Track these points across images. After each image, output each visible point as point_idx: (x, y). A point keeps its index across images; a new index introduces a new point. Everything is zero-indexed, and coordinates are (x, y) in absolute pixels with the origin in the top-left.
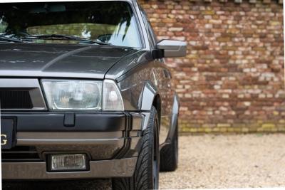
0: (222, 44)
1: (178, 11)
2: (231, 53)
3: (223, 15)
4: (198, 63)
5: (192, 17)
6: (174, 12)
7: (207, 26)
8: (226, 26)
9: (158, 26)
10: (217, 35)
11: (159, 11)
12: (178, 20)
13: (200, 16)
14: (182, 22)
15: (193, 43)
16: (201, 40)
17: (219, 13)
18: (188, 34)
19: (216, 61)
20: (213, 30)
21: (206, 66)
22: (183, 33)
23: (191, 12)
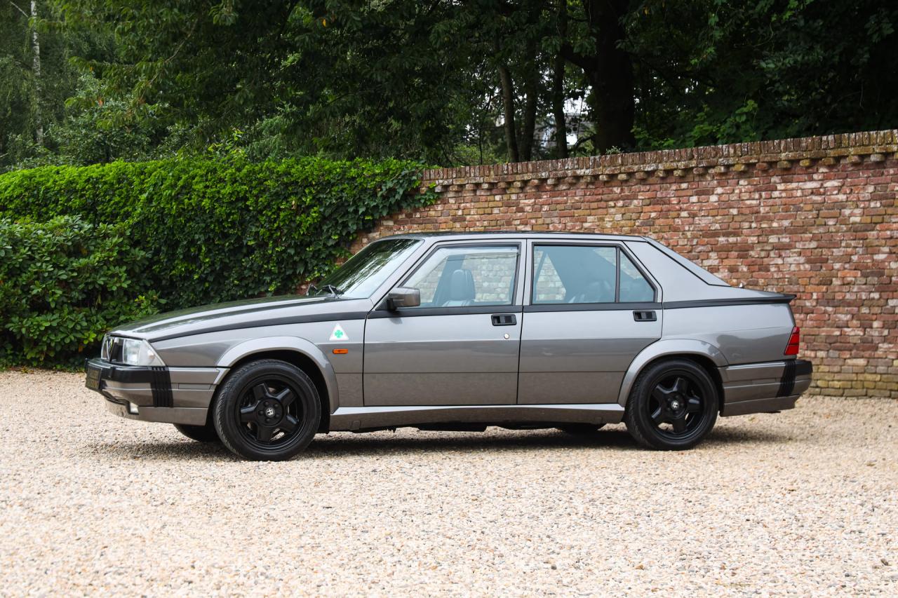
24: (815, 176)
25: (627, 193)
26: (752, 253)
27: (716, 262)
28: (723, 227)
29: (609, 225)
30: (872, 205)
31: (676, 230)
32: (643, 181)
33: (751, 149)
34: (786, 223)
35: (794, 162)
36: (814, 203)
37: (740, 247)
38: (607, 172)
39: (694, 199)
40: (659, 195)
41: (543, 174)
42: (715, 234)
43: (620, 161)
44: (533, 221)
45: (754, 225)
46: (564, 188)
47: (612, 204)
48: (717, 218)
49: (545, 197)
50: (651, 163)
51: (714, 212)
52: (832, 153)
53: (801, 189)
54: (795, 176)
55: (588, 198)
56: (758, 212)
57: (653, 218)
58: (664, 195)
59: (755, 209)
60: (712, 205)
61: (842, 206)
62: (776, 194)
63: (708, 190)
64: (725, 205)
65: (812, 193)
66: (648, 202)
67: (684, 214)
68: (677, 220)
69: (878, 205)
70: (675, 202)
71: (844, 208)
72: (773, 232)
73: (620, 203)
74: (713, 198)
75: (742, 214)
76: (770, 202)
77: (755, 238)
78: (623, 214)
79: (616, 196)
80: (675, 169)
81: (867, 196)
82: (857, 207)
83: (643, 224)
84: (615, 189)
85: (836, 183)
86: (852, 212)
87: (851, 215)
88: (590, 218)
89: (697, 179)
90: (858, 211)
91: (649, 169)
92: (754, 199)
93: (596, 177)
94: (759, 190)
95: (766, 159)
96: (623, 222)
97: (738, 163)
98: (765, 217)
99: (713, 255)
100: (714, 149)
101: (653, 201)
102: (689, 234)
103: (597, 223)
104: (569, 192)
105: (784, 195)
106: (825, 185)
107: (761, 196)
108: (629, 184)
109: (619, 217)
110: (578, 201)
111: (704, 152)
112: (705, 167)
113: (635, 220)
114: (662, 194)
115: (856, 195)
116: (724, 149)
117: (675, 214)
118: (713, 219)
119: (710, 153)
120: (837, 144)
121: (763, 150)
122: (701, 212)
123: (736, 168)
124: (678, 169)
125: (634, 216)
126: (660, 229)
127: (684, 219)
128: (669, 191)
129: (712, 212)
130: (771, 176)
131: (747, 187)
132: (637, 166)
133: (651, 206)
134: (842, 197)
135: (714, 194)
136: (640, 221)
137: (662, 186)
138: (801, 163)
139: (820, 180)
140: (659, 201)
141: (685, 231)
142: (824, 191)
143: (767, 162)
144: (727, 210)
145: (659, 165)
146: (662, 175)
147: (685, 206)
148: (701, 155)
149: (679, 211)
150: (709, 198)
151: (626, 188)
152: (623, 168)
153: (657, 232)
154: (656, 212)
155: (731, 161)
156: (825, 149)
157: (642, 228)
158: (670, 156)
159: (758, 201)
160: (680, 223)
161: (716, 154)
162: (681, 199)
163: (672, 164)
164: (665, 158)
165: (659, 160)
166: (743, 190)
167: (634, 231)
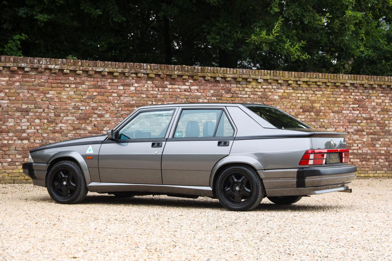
0: (382, 116)
1: (356, 94)
2: (387, 122)
3: (383, 96)
4: (367, 129)
5: (364, 97)
6: (353, 94)
7: (373, 104)
8: (384, 104)
9: (343, 104)
10: (379, 110)
11: (345, 94)
12: (355, 100)
13: (369, 97)
14: (358, 101)
15: (364, 115)
16: (369, 113)
17: (381, 95)
18: (361, 109)
19: (377, 127)
20: (377, 107)
21: (371, 131)
22: (358, 108)
23: (364, 94)
24: (187, 83)
25: (78, 81)
28: (137, 103)
29: (65, 97)
30: (213, 98)
31: (109, 102)
32: (90, 76)
33: (159, 68)
35: (180, 76)
36: (185, 95)
38: (70, 69)
39: (121, 88)
40: (99, 83)
41: (23, 65)
42: (133, 106)
43: (80, 64)
44: (7, 91)
45: (154, 103)
46: (33, 73)
47: (68, 86)
48: (134, 98)
49: (18, 77)
50: (101, 67)
51: (133, 95)
52: (200, 74)
53: (179, 88)
54: (177, 82)
55: (50, 81)
56: (156, 97)
57: (95, 96)
58: (103, 84)
59: (155, 95)
60: (131, 92)
61: (198, 97)
62: (167, 89)
63: (130, 84)
64: (138, 92)
65: (185, 91)
66: (92, 87)
67: (115, 95)
68: (110, 97)
69: (215, 99)
70: (110, 88)
71: (199, 99)
73: (74, 86)
74: (132, 88)
75: (148, 97)
76: (164, 93)
78: (74, 92)
79: (70, 82)
80: (115, 72)
81: (210, 95)
82: (206, 99)
83: (88, 98)
84: (70, 78)
85: (196, 87)
86: (203, 101)
88: (51, 92)
89: (123, 78)
91: (99, 70)
92: (155, 91)
93: (61, 70)
94: (158, 87)
95: (167, 73)
96: (74, 96)
97: (151, 73)
98: (161, 100)
100: (139, 65)
101: (96, 87)
102: (117, 105)
103: (57, 95)
104: (37, 76)
105: (171, 90)
106: (191, 88)
107: (159, 90)
108: (80, 76)
109: (72, 93)
110: (43, 82)
111: (133, 65)
112: (132, 73)
113: (82, 95)
114: (101, 83)
115: (205, 94)
116: (144, 66)
117: (109, 94)
118: (131, 99)
119: (137, 67)
120: (202, 71)
121: (165, 69)
122: (124, 95)
123: (150, 75)
124: (117, 72)
125: (82, 93)
126: (99, 101)
127: (114, 97)
128: (106, 82)
129: (131, 95)
130: (164, 81)
131: (151, 85)
132: (91, 68)
133: (93, 89)
134: (199, 94)
135: (133, 86)
136: (86, 96)
137: (101, 79)
138: (184, 77)
139: (189, 85)
140: (99, 87)
141: (115, 103)
142: (191, 90)
143: (167, 75)
144: (140, 95)
145: (106, 69)
146: (106, 74)
147: (115, 91)
148: (131, 67)
149: (111, 93)
150: (130, 88)
151: (78, 78)
152: (81, 68)
153: (97, 103)
154: (97, 92)
155: (148, 72)
156: (196, 72)
157: (87, 100)
158: (112, 65)
159: (157, 92)
160: (112, 99)
161: (140, 68)
162: (112, 87)
163: (114, 69)
164: (109, 66)
165: (106, 66)
166: (149, 86)
167: (82, 101)
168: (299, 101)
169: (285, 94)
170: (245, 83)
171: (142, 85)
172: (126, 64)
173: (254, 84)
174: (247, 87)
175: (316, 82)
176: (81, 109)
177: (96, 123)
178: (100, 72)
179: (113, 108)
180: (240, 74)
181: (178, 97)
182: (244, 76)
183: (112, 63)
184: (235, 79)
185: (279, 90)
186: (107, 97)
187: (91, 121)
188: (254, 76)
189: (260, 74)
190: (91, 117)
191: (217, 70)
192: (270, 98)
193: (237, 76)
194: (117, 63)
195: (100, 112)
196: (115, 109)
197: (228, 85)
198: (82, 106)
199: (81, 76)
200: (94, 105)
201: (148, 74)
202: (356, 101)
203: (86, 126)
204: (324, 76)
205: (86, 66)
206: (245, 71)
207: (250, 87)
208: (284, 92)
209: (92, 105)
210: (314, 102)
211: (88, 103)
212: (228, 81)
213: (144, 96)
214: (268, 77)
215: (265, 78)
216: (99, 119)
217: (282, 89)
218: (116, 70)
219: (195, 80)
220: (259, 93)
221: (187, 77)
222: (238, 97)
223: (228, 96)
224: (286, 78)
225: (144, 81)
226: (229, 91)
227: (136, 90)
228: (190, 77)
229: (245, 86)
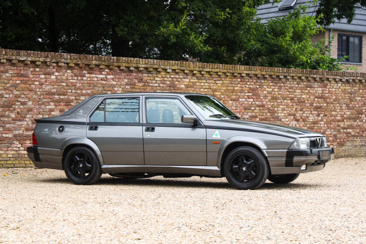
0: (272, 104)
1: (250, 83)
2: (276, 109)
3: (273, 85)
4: (260, 115)
5: (257, 87)
6: (248, 83)
7: (265, 92)
8: (274, 93)
9: (240, 92)
10: (269, 98)
11: (241, 83)
12: (250, 88)
13: (261, 86)
14: (252, 90)
15: (257, 103)
16: (262, 101)
17: (271, 84)
18: (255, 97)
19: (268, 114)
20: (268, 95)
21: (263, 117)
22: (252, 96)
23: (257, 84)
24: (103, 73)
25: (2, 69)
26: (72, 104)
27: (53, 107)
28: (58, 91)
30: (127, 87)
31: (31, 90)
32: (13, 65)
33: (78, 57)
34: (89, 92)
35: (97, 66)
36: (102, 84)
37: (66, 101)
39: (43, 76)
40: (22, 72)
42: (54, 94)
43: (4, 53)
45: (74, 91)
50: (25, 56)
51: (53, 84)
52: (115, 64)
53: (96, 77)
54: (94, 72)
56: (76, 86)
57: (18, 84)
59: (75, 84)
60: (52, 80)
61: (114, 86)
62: (85, 78)
63: (51, 73)
64: (58, 81)
65: (102, 80)
66: (15, 75)
67: (37, 83)
68: (32, 86)
69: (129, 87)
70: (32, 77)
71: (115, 87)
72: (83, 95)
74: (53, 77)
75: (68, 86)
76: (82, 81)
77: (74, 97)
80: (37, 61)
81: (124, 83)
82: (120, 87)
83: (11, 86)
85: (112, 77)
86: (118, 89)
87: (118, 90)
89: (45, 67)
90: (120, 89)
91: (22, 59)
92: (74, 80)
97: (71, 63)
98: (79, 88)
99: (52, 104)
100: (59, 54)
101: (19, 75)
102: (39, 93)
105: (89, 79)
106: (107, 77)
107: (77, 79)
111: (54, 55)
112: (53, 62)
113: (6, 84)
114: (24, 72)
115: (120, 83)
116: (65, 55)
117: (31, 83)
118: (52, 87)
119: (58, 56)
120: (118, 61)
121: (84, 59)
122: (46, 83)
123: (70, 65)
124: (39, 61)
125: (6, 81)
126: (22, 89)
127: (36, 86)
128: (28, 71)
129: (52, 83)
130: (83, 70)
131: (71, 74)
132: (15, 57)
133: (16, 77)
134: (114, 83)
135: (54, 75)
136: (10, 84)
137: (24, 68)
138: (101, 67)
139: (105, 75)
140: (22, 76)
141: (36, 91)
142: (106, 79)
143: (85, 64)
144: (60, 83)
145: (28, 58)
146: (29, 63)
147: (37, 79)
148: (52, 56)
149: (33, 81)
150: (51, 77)
151: (2, 67)
152: (5, 57)
153: (20, 91)
154: (20, 80)
155: (68, 61)
156: (112, 62)
157: (11, 88)
158: (35, 54)
159: (76, 81)
160: (34, 87)
161: (61, 57)
162: (34, 75)
163: (36, 58)
164: (32, 55)
165: (28, 55)
166: (69, 75)
167: (5, 89)
168: (202, 90)
169: (191, 84)
170: (155, 72)
171: (62, 74)
172: (48, 54)
173: (163, 73)
174: (157, 77)
175: (217, 72)
176: (5, 96)
177: (19, 110)
178: (23, 61)
179: (36, 96)
180: (151, 64)
181: (95, 86)
182: (155, 66)
183: (35, 52)
184: (146, 69)
185: (186, 80)
186: (29, 86)
187: (15, 108)
188: (163, 67)
189: (168, 65)
190: (15, 104)
191: (131, 60)
192: (178, 87)
193: (149, 66)
194: (39, 52)
195: (22, 100)
196: (37, 97)
197: (140, 75)
198: (5, 94)
199: (5, 65)
200: (18, 93)
201: (68, 64)
202: (251, 90)
203: (10, 114)
204: (224, 66)
205: (10, 55)
206: (155, 61)
207: (160, 77)
208: (190, 82)
209: (15, 93)
210: (215, 90)
211: (11, 91)
212: (140, 71)
213: (64, 84)
214: (176, 67)
215: (173, 68)
216: (22, 107)
217: (188, 79)
218: (38, 59)
219: (111, 70)
220: (168, 83)
221: (104, 67)
222: (149, 86)
223: (141, 85)
224: (192, 68)
225: (65, 70)
226: (141, 80)
227: (56, 78)
228: (106, 67)
229: (155, 75)
